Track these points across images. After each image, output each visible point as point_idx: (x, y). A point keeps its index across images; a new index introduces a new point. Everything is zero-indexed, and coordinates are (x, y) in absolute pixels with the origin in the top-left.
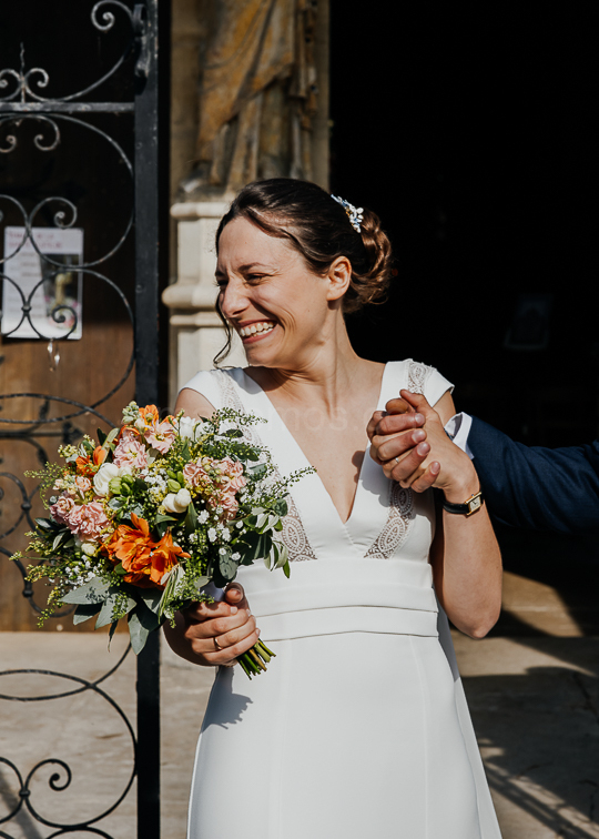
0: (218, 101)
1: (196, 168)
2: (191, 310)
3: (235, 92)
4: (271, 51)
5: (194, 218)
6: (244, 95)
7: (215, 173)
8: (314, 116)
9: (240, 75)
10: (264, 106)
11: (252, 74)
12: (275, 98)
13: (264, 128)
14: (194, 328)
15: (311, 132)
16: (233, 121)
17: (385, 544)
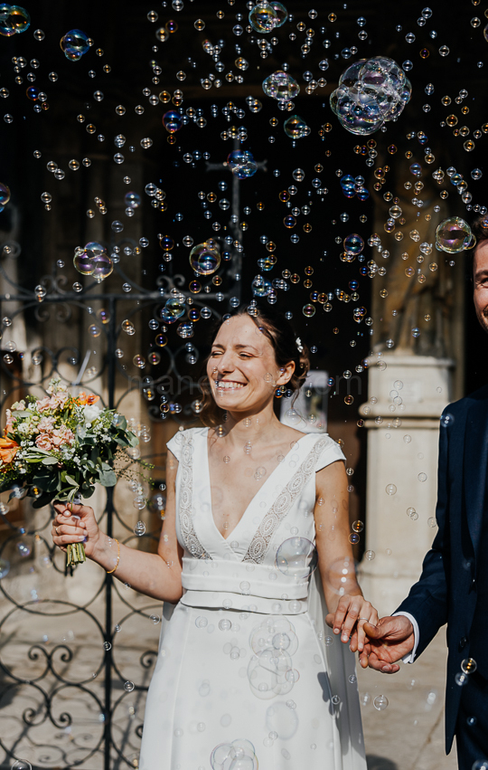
0: (394, 298)
1: (384, 337)
2: (374, 418)
3: (403, 294)
5: (377, 365)
6: (409, 296)
7: (391, 342)
8: (452, 309)
9: (406, 285)
10: (420, 303)
11: (413, 284)
12: (427, 298)
13: (420, 315)
14: (376, 428)
15: (450, 318)
16: (402, 310)
17: (254, 554)
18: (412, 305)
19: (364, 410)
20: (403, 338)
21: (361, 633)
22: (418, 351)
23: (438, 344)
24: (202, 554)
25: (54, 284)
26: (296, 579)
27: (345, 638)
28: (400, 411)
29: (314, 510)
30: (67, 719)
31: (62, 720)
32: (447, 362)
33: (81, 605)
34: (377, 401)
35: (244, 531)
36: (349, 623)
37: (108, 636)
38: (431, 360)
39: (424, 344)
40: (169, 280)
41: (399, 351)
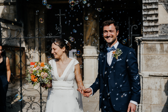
0: (87, 37)
1: (86, 43)
2: (85, 57)
3: (89, 36)
4: (92, 32)
5: (85, 48)
6: (90, 36)
7: (87, 44)
9: (89, 34)
10: (92, 37)
11: (90, 34)
12: (93, 36)
14: (85, 59)
16: (89, 39)
17: (65, 80)
18: (91, 38)
19: (83, 55)
20: (89, 43)
21: (83, 91)
22: (91, 45)
23: (95, 44)
24: (56, 80)
25: (30, 35)
26: (72, 83)
27: (80, 92)
28: (89, 56)
29: (74, 72)
30: (34, 108)
31: (33, 109)
32: (97, 47)
33: (36, 89)
34: (85, 54)
35: (63, 76)
36: (81, 90)
37: (41, 94)
38: (94, 47)
39: (93, 44)
40: (49, 34)
41: (88, 46)
